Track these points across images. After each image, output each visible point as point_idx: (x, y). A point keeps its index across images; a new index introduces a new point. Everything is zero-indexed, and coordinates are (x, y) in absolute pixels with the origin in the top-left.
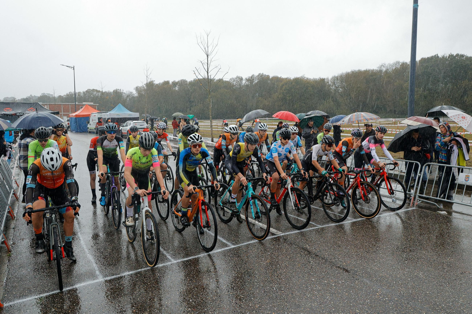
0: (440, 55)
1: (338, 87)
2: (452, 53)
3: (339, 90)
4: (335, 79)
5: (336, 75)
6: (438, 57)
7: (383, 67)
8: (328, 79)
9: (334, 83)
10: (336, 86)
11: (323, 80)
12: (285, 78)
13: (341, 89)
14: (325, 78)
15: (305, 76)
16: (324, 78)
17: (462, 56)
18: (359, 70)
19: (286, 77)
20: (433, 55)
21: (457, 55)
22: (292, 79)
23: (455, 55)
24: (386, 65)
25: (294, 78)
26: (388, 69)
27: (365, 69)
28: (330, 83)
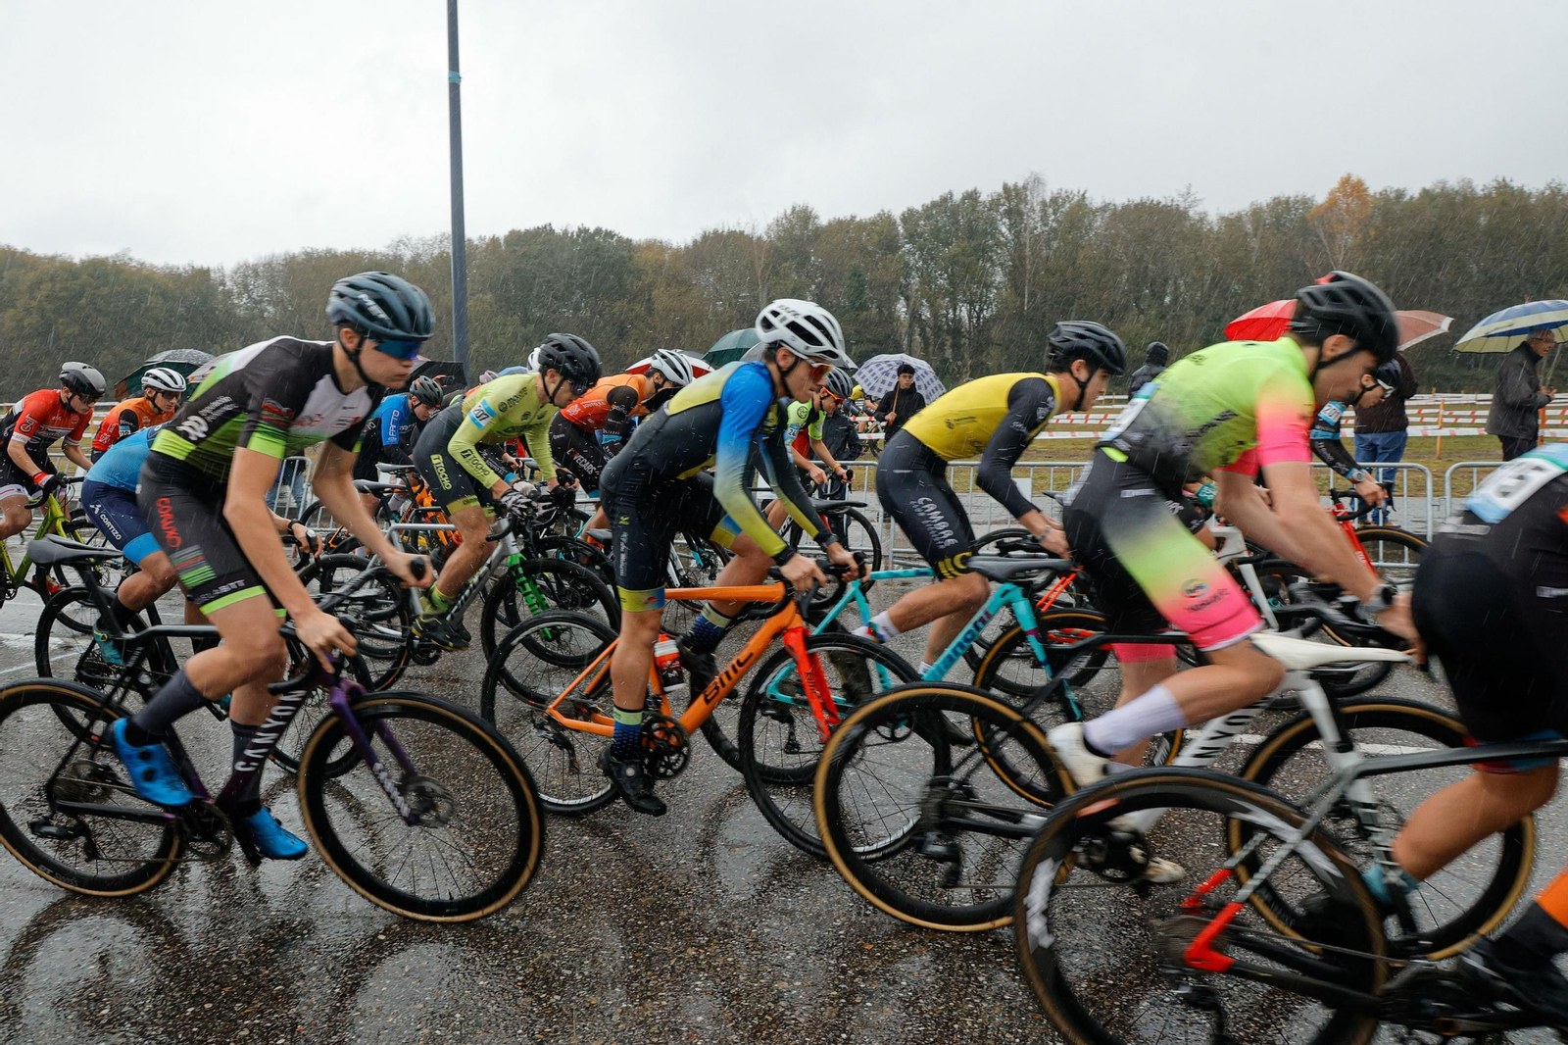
0: (558, 229)
1: (261, 301)
2: (587, 226)
3: (266, 310)
4: (248, 274)
5: (252, 261)
6: (552, 231)
7: (402, 247)
8: (221, 270)
9: (246, 286)
10: (254, 295)
11: (204, 273)
12: (46, 258)
13: (270, 308)
14: (212, 267)
15: (131, 255)
16: (205, 267)
17: (609, 234)
18: (328, 251)
19: (50, 253)
20: (540, 224)
21: (598, 231)
22: (76, 261)
23: (592, 231)
24: (413, 242)
25: (84, 258)
26: (418, 255)
27: (349, 250)
28: (229, 285)
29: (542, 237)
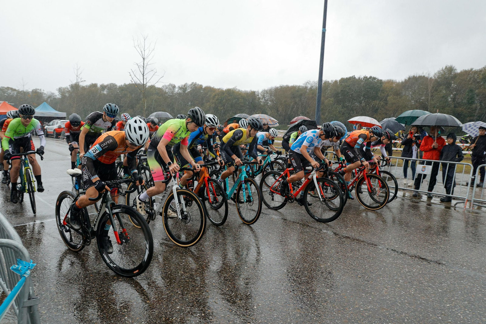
0: (357, 77)
1: (268, 100)
2: (367, 76)
3: (268, 103)
4: (265, 92)
5: (266, 89)
6: (355, 78)
7: (308, 84)
8: (258, 92)
9: (264, 96)
10: (266, 99)
11: (254, 93)
12: (218, 89)
13: (270, 103)
14: (256, 91)
15: (237, 88)
16: (254, 91)
17: (375, 78)
18: (287, 86)
19: (219, 88)
20: (351, 76)
21: (371, 77)
22: (224, 90)
23: (368, 77)
24: (311, 82)
25: (226, 89)
26: (312, 86)
27: (292, 85)
28: (260, 96)
29: (352, 79)
